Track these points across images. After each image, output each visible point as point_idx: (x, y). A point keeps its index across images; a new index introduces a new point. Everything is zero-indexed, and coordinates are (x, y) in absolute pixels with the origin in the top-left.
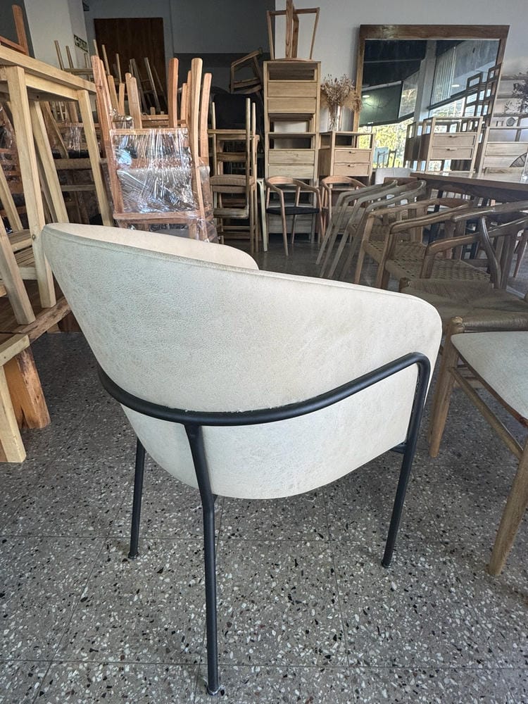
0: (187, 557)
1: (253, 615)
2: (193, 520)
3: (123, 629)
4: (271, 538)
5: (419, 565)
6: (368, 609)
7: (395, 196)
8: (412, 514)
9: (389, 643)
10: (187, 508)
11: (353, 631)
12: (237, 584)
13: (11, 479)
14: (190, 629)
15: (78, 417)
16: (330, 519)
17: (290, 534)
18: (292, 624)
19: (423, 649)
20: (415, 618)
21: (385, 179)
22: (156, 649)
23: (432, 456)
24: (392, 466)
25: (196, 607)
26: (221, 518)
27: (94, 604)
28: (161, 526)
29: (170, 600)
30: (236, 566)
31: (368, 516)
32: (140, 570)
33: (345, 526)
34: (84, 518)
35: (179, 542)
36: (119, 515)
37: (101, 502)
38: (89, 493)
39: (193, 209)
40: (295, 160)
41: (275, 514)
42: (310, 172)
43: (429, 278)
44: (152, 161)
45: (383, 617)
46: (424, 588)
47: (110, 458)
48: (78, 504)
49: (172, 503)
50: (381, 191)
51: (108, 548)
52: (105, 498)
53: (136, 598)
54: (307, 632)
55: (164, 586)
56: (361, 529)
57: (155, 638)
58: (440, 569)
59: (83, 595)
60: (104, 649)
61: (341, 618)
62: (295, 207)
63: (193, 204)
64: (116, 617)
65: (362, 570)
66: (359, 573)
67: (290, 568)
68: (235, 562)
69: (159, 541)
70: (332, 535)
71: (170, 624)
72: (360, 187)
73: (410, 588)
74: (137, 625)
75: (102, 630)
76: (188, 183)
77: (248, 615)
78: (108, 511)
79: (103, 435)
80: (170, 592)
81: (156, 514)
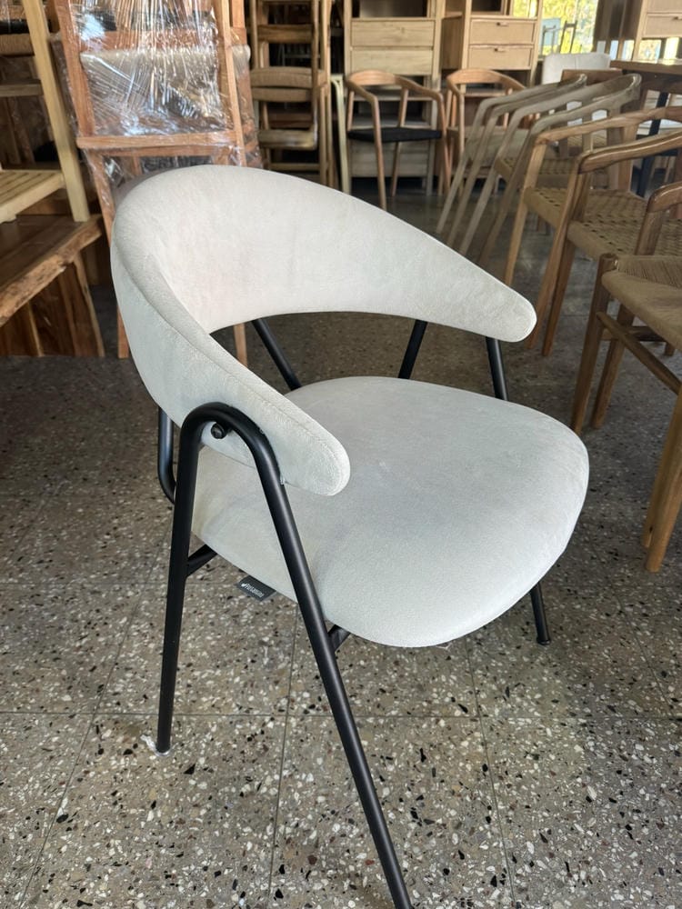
0: (235, 746)
1: (352, 845)
2: (242, 683)
3: (132, 868)
4: (378, 712)
5: (634, 757)
6: (549, 832)
7: (583, 105)
8: (619, 670)
9: (586, 889)
11: (524, 870)
12: (323, 791)
14: (245, 867)
15: (32, 506)
16: (479, 679)
17: (411, 705)
18: (420, 858)
19: (645, 898)
20: (630, 847)
21: (563, 72)
22: (189, 900)
23: (652, 570)
24: (582, 587)
25: (254, 830)
26: (290, 678)
27: (79, 826)
28: (187, 693)
29: (210, 819)
30: (320, 761)
31: (543, 674)
32: (154, 769)
33: (504, 691)
34: (52, 680)
35: (220, 720)
37: (80, 652)
38: (60, 638)
39: (221, 128)
40: (399, 39)
41: (383, 670)
42: (426, 61)
43: (651, 253)
44: (144, 36)
45: (575, 846)
46: (644, 795)
47: (92, 576)
48: (42, 656)
49: (205, 653)
50: (557, 95)
51: (98, 731)
52: (87, 646)
53: (150, 816)
54: (446, 872)
55: (198, 795)
56: (532, 696)
57: (187, 882)
58: (670, 765)
59: (60, 810)
60: (100, 902)
61: (504, 849)
62: (399, 128)
63: (223, 117)
64: (120, 848)
65: (536, 766)
66: (532, 772)
67: (411, 764)
68: (318, 755)
69: (184, 718)
70: (483, 706)
71: (211, 859)
72: (516, 89)
73: (619, 796)
74: (155, 862)
75: (97, 870)
76: (211, 78)
77: (343, 844)
78: (94, 668)
79: (78, 537)
80: (208, 806)
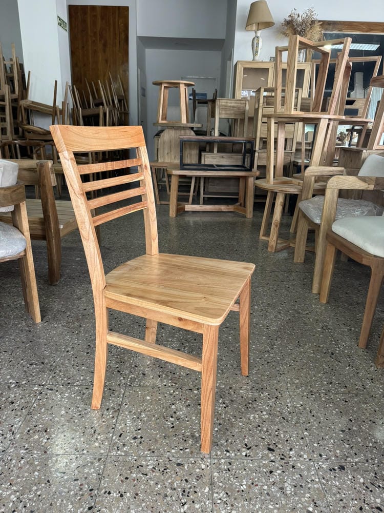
13: (67, 480)
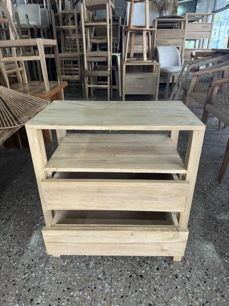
10: (86, 287)
26: (111, 297)
31: (217, 296)
34: (12, 296)
36: (37, 293)
37: (24, 281)
38: (17, 273)
41: (150, 294)
48: (9, 283)
52: (28, 278)
78: (30, 289)
79: (27, 224)
81: (64, 293)
